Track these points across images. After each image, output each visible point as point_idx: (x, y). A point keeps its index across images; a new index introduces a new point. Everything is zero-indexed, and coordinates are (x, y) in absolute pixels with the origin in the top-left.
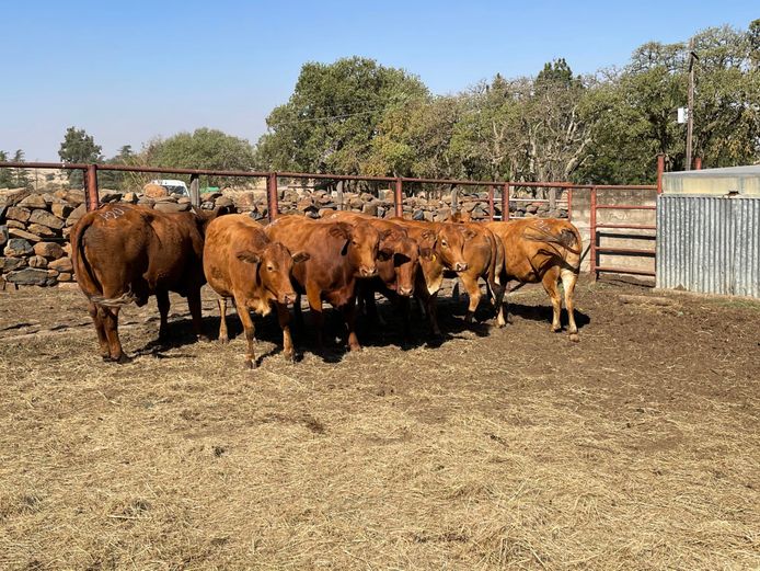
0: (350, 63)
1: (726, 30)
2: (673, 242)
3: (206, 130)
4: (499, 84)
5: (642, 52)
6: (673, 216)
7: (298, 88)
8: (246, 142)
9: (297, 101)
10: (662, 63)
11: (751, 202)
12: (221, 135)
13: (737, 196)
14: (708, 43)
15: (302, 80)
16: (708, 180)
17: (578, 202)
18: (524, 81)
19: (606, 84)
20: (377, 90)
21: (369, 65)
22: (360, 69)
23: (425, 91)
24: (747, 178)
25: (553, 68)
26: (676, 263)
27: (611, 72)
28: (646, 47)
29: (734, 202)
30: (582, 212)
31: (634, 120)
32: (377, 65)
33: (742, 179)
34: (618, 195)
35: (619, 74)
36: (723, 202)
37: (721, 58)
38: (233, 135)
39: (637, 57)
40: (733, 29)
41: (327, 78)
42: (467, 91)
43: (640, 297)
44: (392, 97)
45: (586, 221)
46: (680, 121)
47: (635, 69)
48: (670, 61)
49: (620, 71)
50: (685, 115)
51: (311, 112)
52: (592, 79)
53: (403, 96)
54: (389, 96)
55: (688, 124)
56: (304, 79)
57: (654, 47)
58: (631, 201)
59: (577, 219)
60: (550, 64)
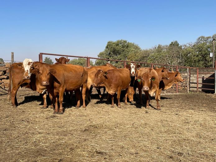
0: (120, 41)
4: (159, 47)
5: (199, 38)
7: (107, 47)
9: (106, 51)
10: (205, 42)
18: (167, 46)
19: (189, 47)
20: (127, 48)
21: (125, 42)
22: (123, 43)
23: (139, 49)
27: (191, 44)
32: (127, 42)
34: (203, 71)
35: (193, 44)
41: (114, 45)
42: (152, 48)
43: (212, 95)
44: (131, 50)
45: (195, 77)
46: (211, 56)
47: (197, 43)
48: (207, 41)
49: (193, 43)
50: (212, 55)
51: (110, 54)
52: (185, 46)
53: (134, 49)
54: (130, 49)
55: (213, 57)
56: (108, 45)
57: (202, 37)
58: (207, 72)
59: (192, 77)
60: (173, 42)
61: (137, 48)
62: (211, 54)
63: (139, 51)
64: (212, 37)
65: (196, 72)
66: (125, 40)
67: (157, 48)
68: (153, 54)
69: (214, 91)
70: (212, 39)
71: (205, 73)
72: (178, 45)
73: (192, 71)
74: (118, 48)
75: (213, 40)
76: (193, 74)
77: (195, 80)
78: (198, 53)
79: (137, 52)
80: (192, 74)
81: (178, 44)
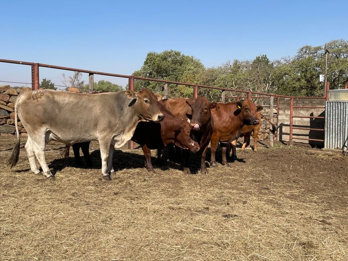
0: (169, 53)
1: (341, 41)
2: (334, 125)
3: (104, 81)
5: (302, 50)
6: (334, 112)
7: (146, 63)
8: (121, 87)
9: (144, 69)
10: (311, 55)
12: (110, 83)
14: (333, 47)
15: (147, 59)
17: (283, 106)
18: (247, 62)
19: (285, 64)
20: (180, 65)
21: (178, 54)
22: (173, 55)
23: (202, 66)
25: (260, 59)
26: (335, 136)
27: (287, 59)
28: (304, 47)
30: (284, 111)
31: (298, 80)
32: (181, 54)
34: (303, 103)
35: (291, 60)
37: (339, 53)
38: (116, 84)
39: (300, 52)
40: (345, 41)
41: (158, 59)
42: (222, 66)
43: (319, 151)
44: (188, 68)
45: (287, 115)
46: (321, 81)
47: (299, 57)
48: (316, 54)
49: (292, 58)
50: (323, 78)
51: (151, 74)
52: (279, 62)
53: (192, 67)
54: (186, 68)
55: (324, 82)
56: (148, 59)
57: (308, 48)
58: (309, 106)
59: (282, 115)
60: (259, 57)
61: (198, 65)
62: (321, 76)
63: (200, 70)
64: (324, 47)
65: (289, 104)
66: (177, 51)
68: (224, 76)
69: (323, 143)
70: (323, 51)
71: (306, 106)
72: (268, 61)
73: (282, 104)
74: (164, 64)
75: (326, 53)
76: (284, 110)
77: (287, 121)
78: (299, 74)
79: (197, 72)
80: (281, 109)
81: (268, 59)
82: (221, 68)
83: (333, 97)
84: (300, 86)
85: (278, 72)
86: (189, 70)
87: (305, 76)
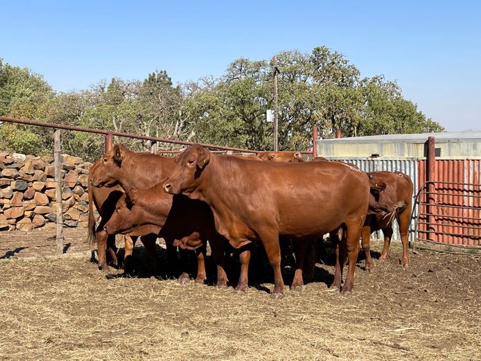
1: (296, 53)
4: (115, 85)
5: (234, 65)
10: (250, 76)
11: (389, 163)
13: (378, 158)
14: (283, 62)
16: (354, 146)
19: (206, 90)
23: (48, 88)
24: (385, 143)
25: (156, 77)
27: (209, 80)
28: (237, 62)
29: (376, 163)
31: (231, 119)
33: (382, 144)
35: (216, 83)
36: (367, 163)
37: (293, 73)
39: (231, 69)
40: (301, 53)
42: (89, 89)
44: (18, 92)
46: (268, 120)
47: (230, 78)
48: (256, 74)
49: (217, 80)
52: (195, 86)
53: (28, 91)
54: (14, 91)
55: (275, 122)
57: (243, 62)
60: (154, 74)
61: (38, 85)
62: (269, 112)
63: (46, 97)
64: (269, 63)
67: (106, 90)
70: (268, 70)
72: (170, 83)
75: (275, 73)
79: (40, 100)
81: (170, 79)
82: (87, 92)
83: (323, 152)
84: (234, 128)
85: (195, 104)
86: (22, 95)
87: (242, 111)
